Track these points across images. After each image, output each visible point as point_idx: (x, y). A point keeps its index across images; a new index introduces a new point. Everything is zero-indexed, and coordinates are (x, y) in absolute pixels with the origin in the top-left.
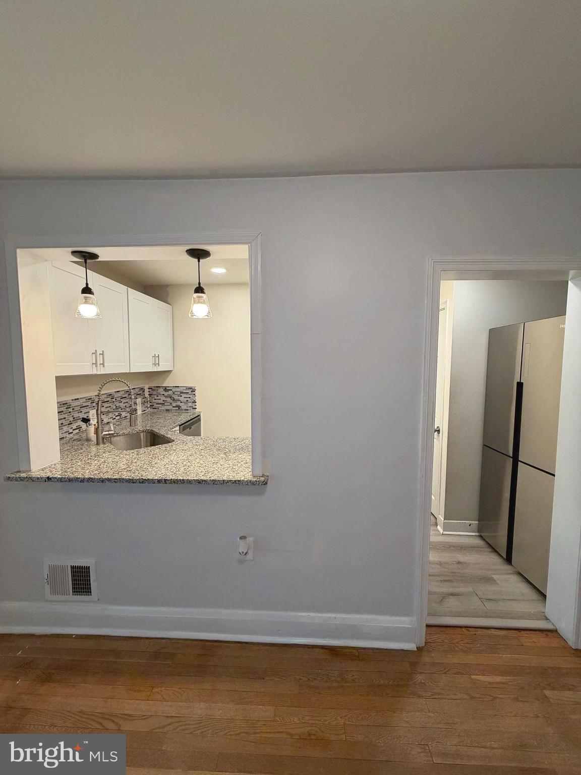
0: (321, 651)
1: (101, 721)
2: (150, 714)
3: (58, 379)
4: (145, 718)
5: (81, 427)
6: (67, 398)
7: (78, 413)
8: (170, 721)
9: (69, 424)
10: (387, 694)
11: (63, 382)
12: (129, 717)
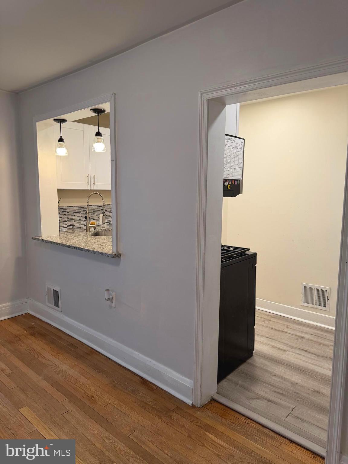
0: (139, 378)
1: (35, 353)
2: (50, 360)
3: (59, 191)
4: (47, 360)
5: (74, 225)
6: (64, 205)
7: (72, 216)
8: (53, 365)
9: (64, 222)
10: (145, 408)
11: (62, 193)
12: (43, 357)
